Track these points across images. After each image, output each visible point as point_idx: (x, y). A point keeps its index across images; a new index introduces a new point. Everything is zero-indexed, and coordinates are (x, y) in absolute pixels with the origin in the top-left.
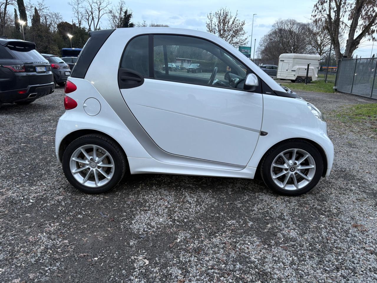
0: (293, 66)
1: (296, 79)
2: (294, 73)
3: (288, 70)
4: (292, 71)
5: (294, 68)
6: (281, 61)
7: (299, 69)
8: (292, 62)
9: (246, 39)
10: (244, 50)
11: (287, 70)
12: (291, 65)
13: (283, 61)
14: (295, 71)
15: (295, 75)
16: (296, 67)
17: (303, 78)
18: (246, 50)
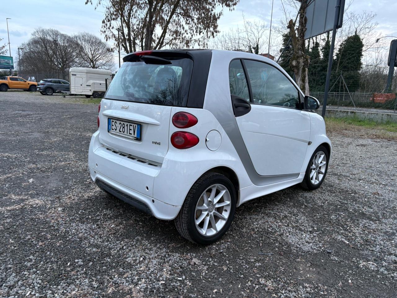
0: (87, 81)
1: (93, 94)
2: (89, 88)
3: (83, 85)
4: (87, 86)
5: (88, 82)
6: (72, 75)
7: (94, 83)
8: (85, 76)
9: (4, 47)
10: (4, 61)
11: (81, 85)
12: (85, 79)
13: (75, 75)
14: (90, 86)
15: (90, 90)
16: (91, 82)
17: (99, 92)
18: (6, 61)
